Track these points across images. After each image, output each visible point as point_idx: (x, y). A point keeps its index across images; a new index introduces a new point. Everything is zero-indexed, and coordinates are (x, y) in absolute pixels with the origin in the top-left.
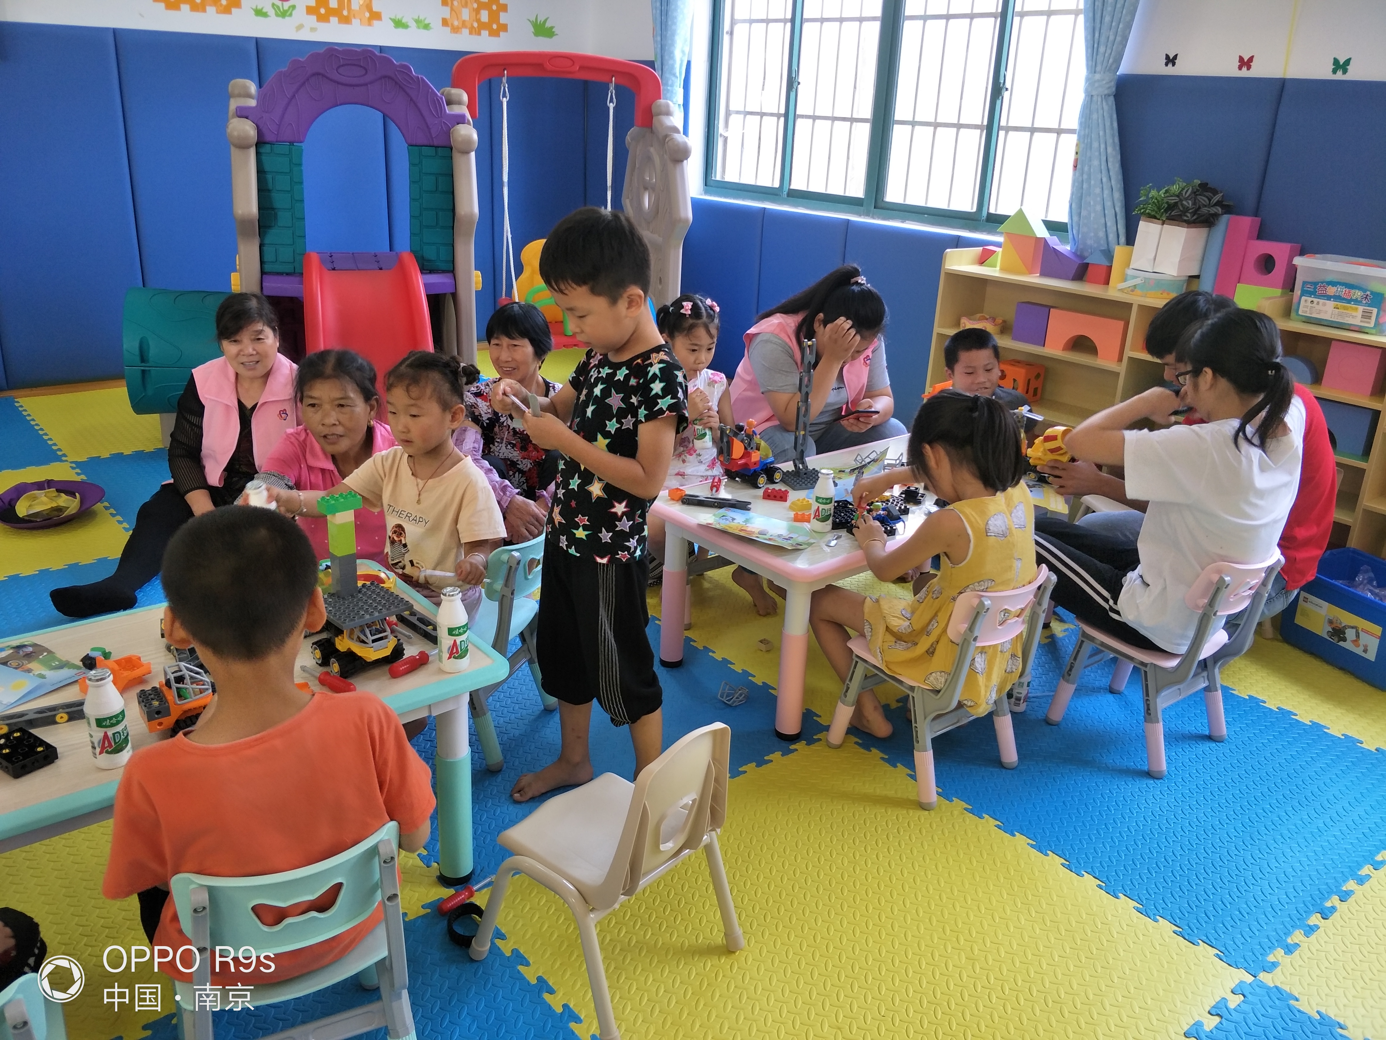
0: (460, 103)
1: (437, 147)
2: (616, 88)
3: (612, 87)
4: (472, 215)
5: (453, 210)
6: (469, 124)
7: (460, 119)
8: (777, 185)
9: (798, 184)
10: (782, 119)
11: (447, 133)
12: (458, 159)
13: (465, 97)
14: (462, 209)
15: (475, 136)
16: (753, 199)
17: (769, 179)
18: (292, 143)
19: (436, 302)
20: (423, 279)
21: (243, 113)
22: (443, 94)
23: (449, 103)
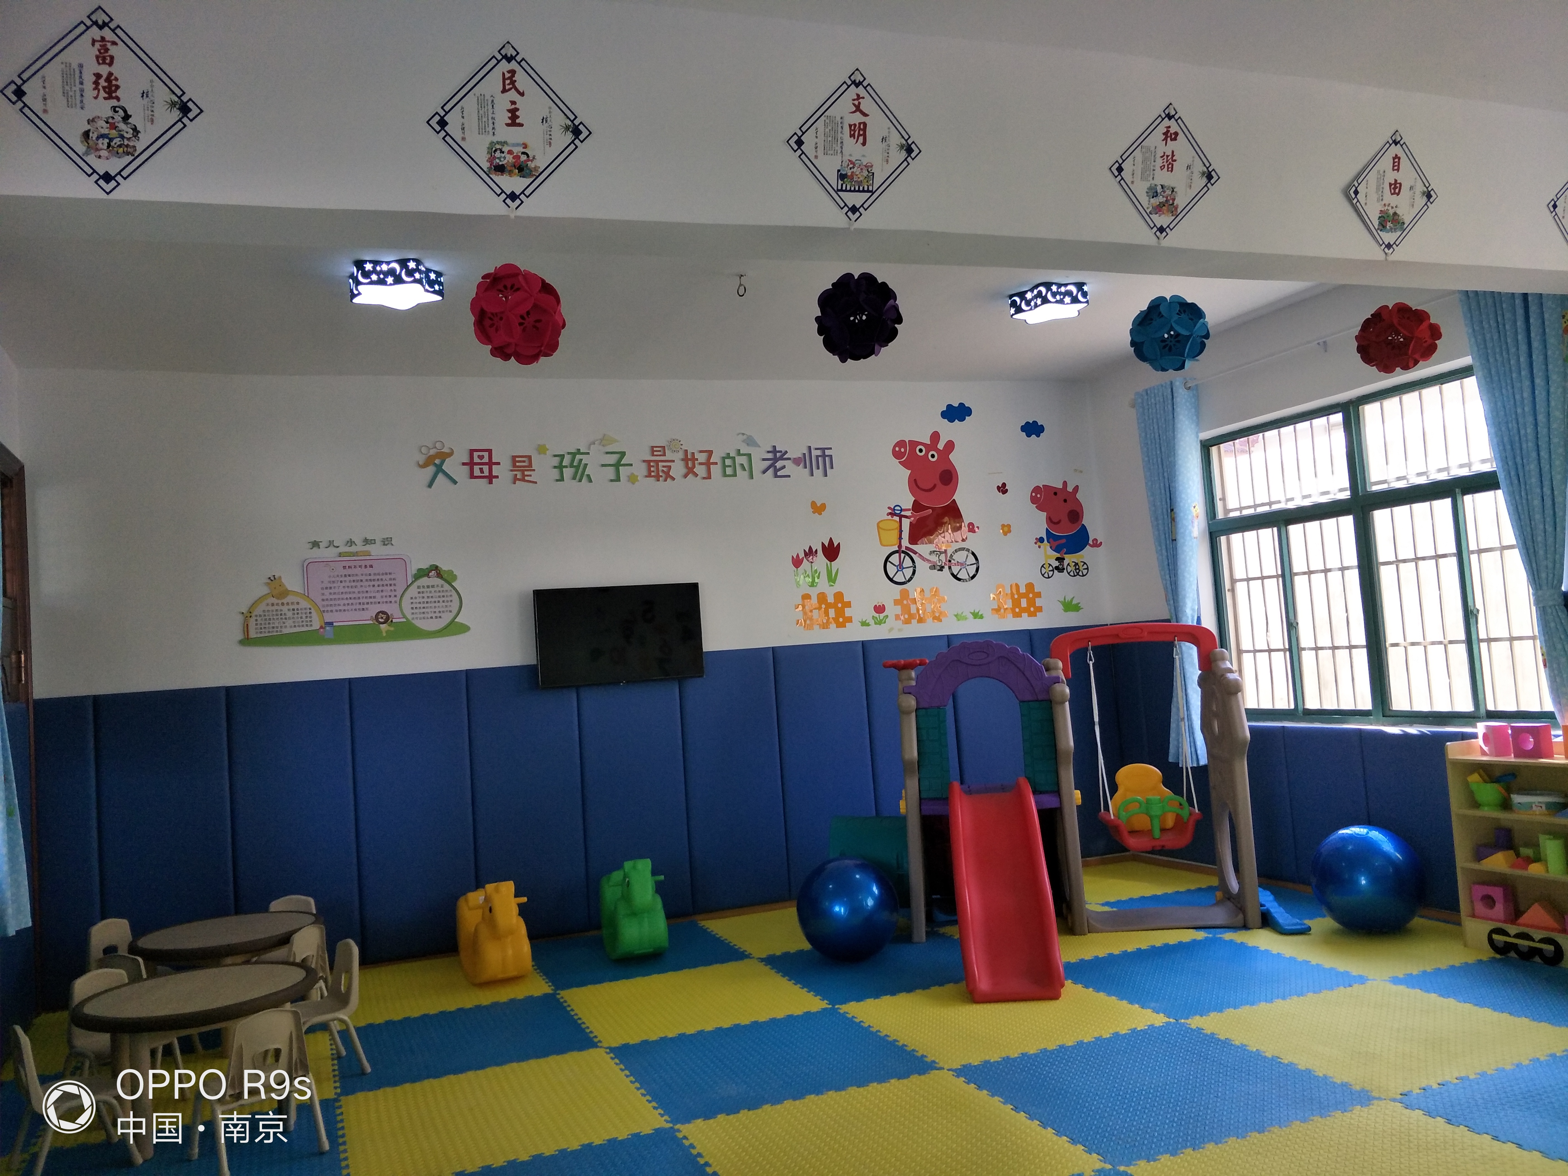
0: (1056, 669)
1: (1041, 702)
5: (1055, 746)
6: (1063, 682)
7: (1057, 680)
8: (1292, 707)
9: (1312, 703)
10: (1288, 653)
11: (1049, 691)
12: (1057, 709)
13: (1060, 664)
14: (1061, 745)
15: (1068, 690)
16: (1272, 720)
17: (1284, 702)
18: (939, 707)
20: (1035, 799)
21: (907, 691)
22: (1043, 665)
23: (1048, 670)
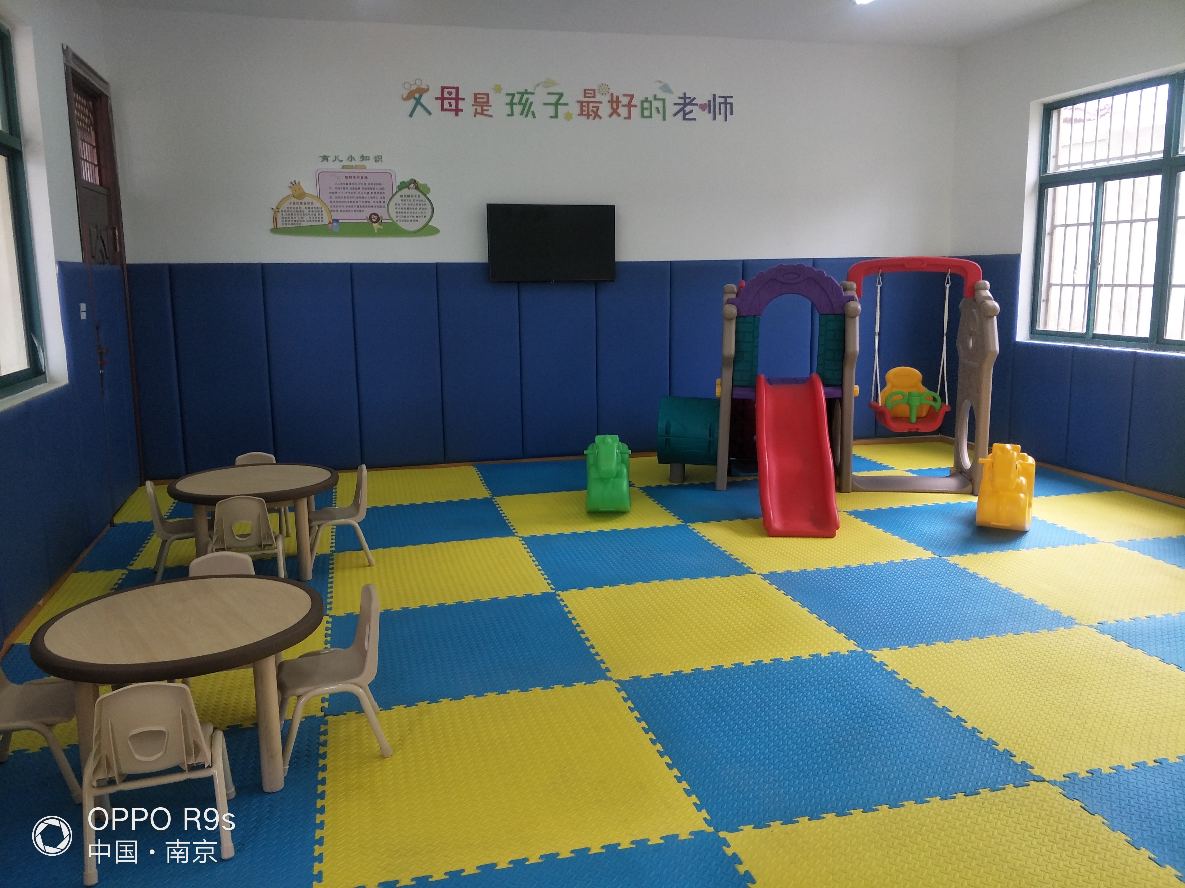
0: (851, 289)
1: (836, 315)
2: (951, 275)
3: (948, 274)
4: (855, 352)
5: (844, 350)
6: (856, 300)
7: (852, 299)
8: (1084, 331)
9: (1101, 329)
10: (1088, 288)
11: (843, 306)
12: (849, 321)
13: (855, 286)
14: (849, 349)
15: (859, 307)
16: (1066, 341)
17: (1079, 327)
18: (754, 316)
19: (830, 402)
20: (824, 390)
21: (730, 302)
22: (841, 285)
23: (845, 290)
